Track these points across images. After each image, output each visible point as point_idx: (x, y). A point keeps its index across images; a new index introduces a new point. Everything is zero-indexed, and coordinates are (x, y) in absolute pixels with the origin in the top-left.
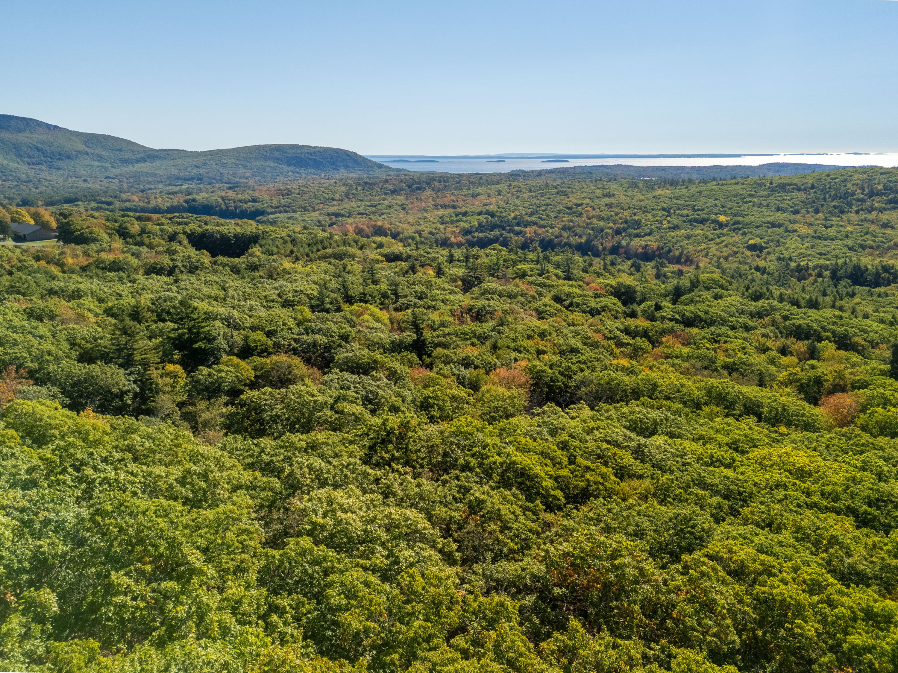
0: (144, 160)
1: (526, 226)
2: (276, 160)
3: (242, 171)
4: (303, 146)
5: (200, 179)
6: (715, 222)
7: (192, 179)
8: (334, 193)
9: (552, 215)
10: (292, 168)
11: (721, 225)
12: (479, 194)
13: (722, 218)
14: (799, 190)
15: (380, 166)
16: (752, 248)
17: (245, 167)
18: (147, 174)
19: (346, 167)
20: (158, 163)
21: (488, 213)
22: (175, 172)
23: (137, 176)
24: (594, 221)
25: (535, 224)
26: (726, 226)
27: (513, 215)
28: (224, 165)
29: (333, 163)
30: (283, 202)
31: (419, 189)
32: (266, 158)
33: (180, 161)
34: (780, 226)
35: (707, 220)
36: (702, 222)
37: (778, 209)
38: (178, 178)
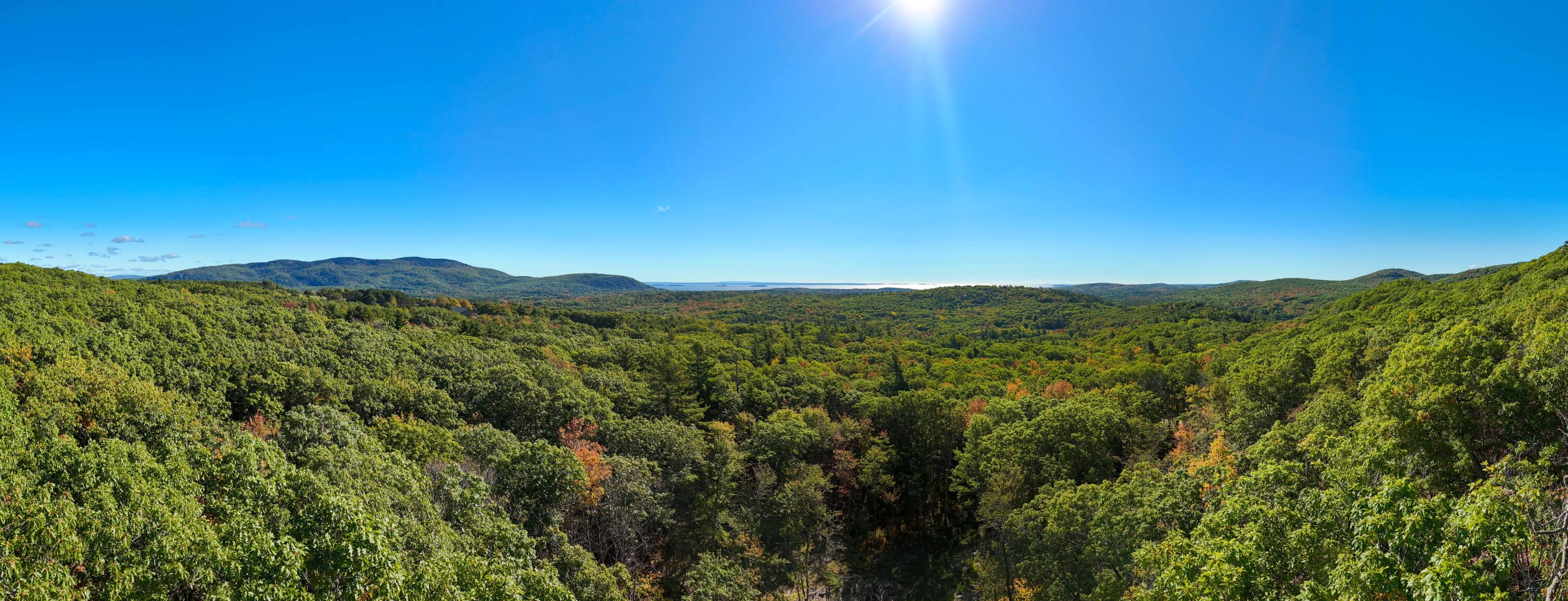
0: (508, 282)
1: (770, 320)
2: (585, 283)
3: (563, 289)
4: (601, 275)
5: (539, 293)
6: (890, 315)
7: (535, 293)
8: (627, 300)
9: (786, 313)
10: (593, 288)
11: (894, 318)
12: (728, 302)
13: (894, 313)
14: (926, 297)
15: (649, 287)
16: (920, 329)
17: (565, 286)
18: (510, 290)
19: (627, 287)
20: (516, 284)
21: (742, 312)
22: (525, 289)
23: (504, 291)
24: (815, 316)
25: (776, 319)
26: (898, 317)
27: (760, 313)
28: (553, 285)
29: (619, 285)
30: (594, 306)
31: (683, 299)
32: (578, 282)
33: (528, 283)
34: (928, 316)
35: (885, 314)
36: (883, 315)
37: (922, 308)
38: (527, 293)
